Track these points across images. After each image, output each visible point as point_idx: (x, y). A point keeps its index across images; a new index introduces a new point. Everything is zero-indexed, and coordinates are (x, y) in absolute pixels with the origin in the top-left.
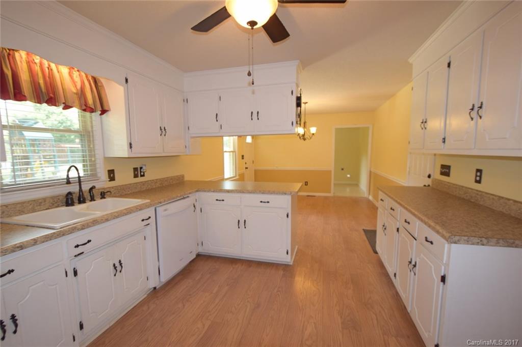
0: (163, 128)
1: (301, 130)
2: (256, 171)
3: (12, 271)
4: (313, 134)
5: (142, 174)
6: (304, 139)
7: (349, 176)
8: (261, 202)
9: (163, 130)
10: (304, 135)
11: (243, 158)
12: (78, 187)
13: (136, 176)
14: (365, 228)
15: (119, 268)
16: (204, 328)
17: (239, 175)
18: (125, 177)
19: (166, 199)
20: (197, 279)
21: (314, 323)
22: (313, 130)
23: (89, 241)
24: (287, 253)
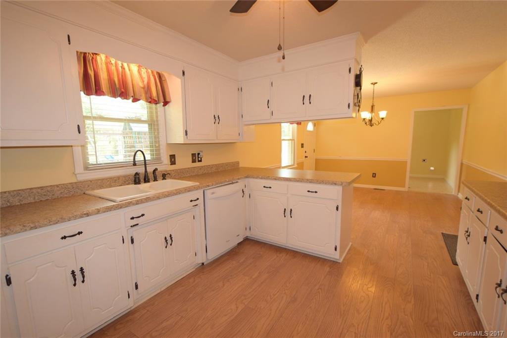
0: (216, 117)
1: (366, 115)
2: (317, 160)
3: (81, 233)
4: (383, 119)
5: (200, 159)
6: (371, 125)
7: (432, 168)
8: (309, 191)
9: (217, 118)
10: (371, 121)
11: (302, 147)
12: (144, 168)
13: (194, 161)
14: (444, 232)
15: (169, 242)
16: (237, 310)
17: (298, 164)
18: (184, 162)
19: (214, 183)
20: (240, 262)
21: (355, 333)
22: (383, 114)
23: (143, 215)
24: (336, 249)
